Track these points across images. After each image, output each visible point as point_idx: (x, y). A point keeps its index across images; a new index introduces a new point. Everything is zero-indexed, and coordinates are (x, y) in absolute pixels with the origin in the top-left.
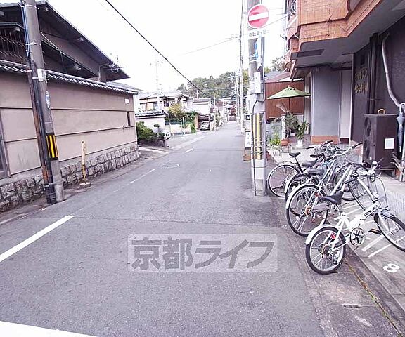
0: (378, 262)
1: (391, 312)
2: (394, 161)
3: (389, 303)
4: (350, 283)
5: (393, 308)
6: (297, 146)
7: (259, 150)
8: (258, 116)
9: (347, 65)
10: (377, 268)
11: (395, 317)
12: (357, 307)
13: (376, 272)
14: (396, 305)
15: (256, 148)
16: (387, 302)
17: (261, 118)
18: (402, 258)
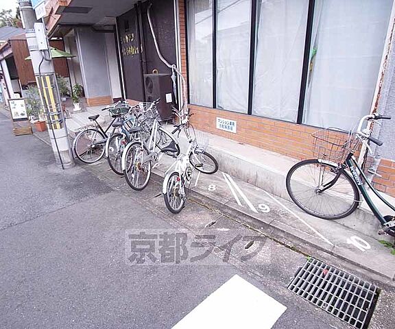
0: (202, 187)
1: (231, 215)
2: (173, 111)
3: (226, 210)
4: (198, 210)
5: (230, 212)
6: (74, 110)
7: (56, 118)
8: (48, 79)
9: (107, 28)
10: (205, 191)
11: (235, 217)
12: (213, 223)
13: (207, 194)
14: (230, 209)
15: (53, 116)
16: (224, 210)
17: (51, 80)
18: (211, 178)
